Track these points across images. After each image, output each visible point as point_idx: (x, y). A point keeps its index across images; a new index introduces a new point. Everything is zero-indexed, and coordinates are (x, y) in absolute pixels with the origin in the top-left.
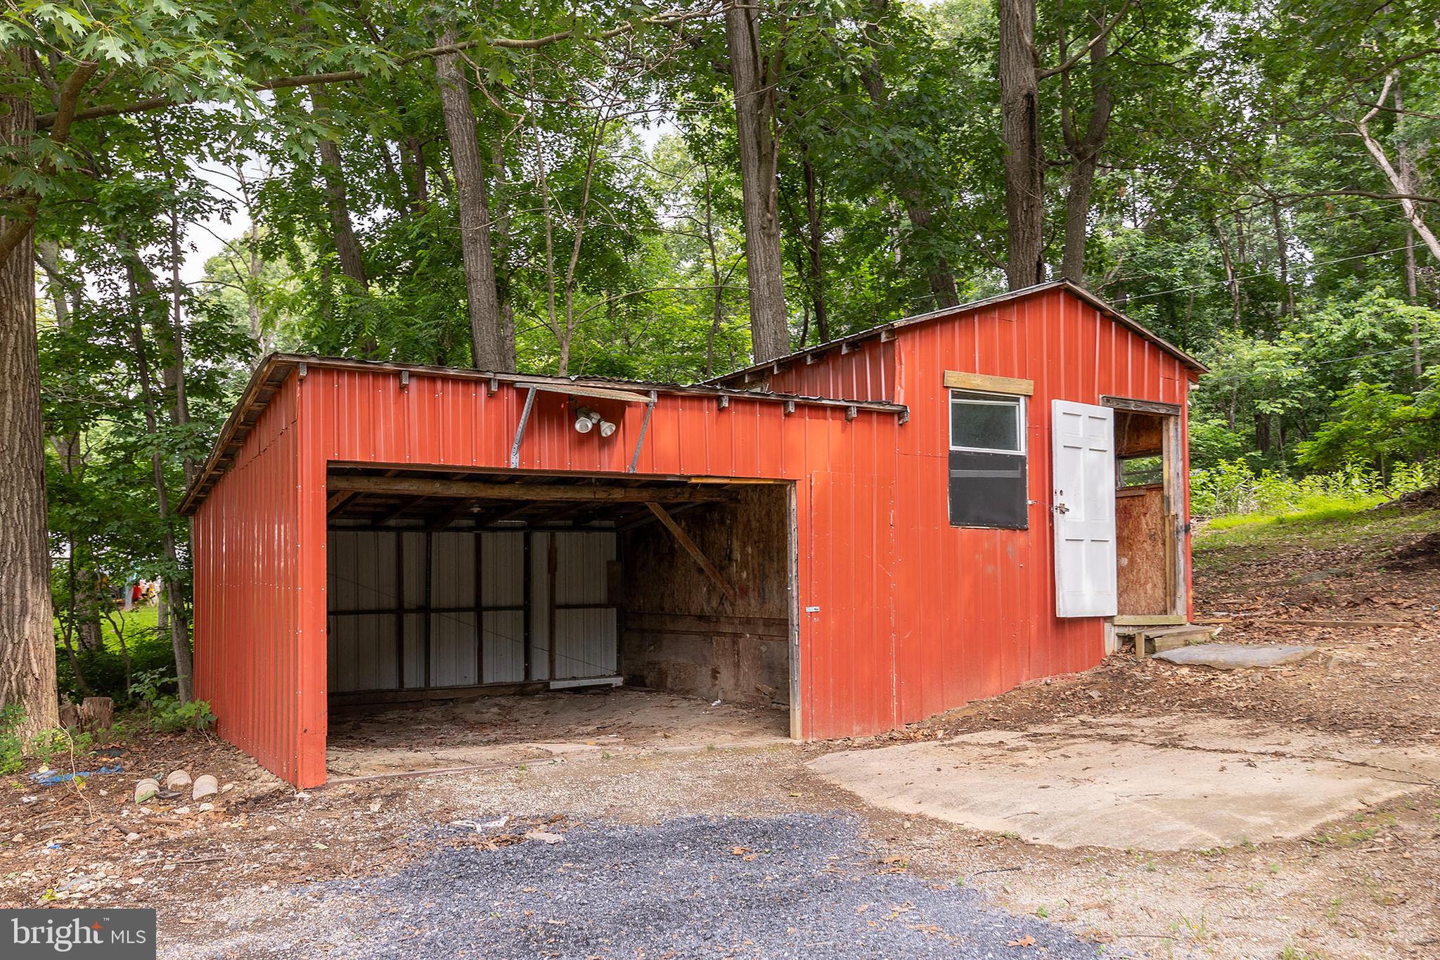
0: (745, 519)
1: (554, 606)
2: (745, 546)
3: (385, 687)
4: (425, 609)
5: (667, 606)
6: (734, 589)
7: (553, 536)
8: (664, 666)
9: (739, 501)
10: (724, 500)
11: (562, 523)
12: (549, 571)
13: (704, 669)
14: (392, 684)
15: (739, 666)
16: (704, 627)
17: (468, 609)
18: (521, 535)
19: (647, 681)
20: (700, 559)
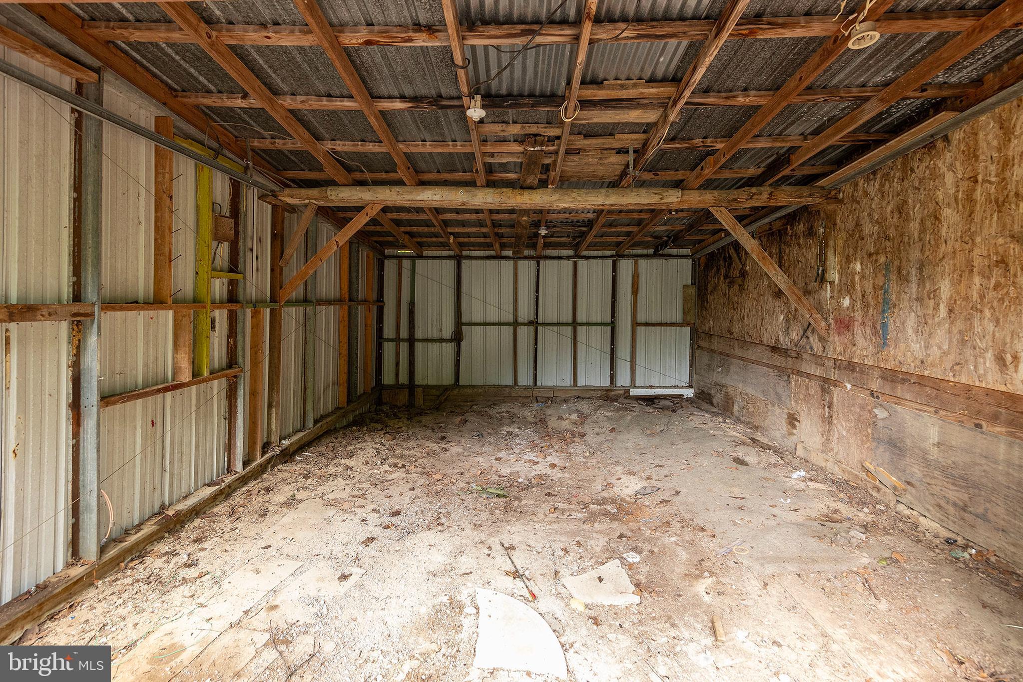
0: (850, 225)
1: (636, 324)
2: (848, 261)
3: (504, 383)
4: (534, 323)
5: (736, 331)
6: (826, 320)
7: (636, 263)
8: (731, 391)
9: (841, 201)
10: (818, 200)
11: (644, 252)
12: (633, 292)
13: (778, 411)
14: (508, 381)
15: (830, 423)
16: (779, 360)
17: (566, 324)
18: (609, 262)
19: (715, 401)
20: (780, 279)
